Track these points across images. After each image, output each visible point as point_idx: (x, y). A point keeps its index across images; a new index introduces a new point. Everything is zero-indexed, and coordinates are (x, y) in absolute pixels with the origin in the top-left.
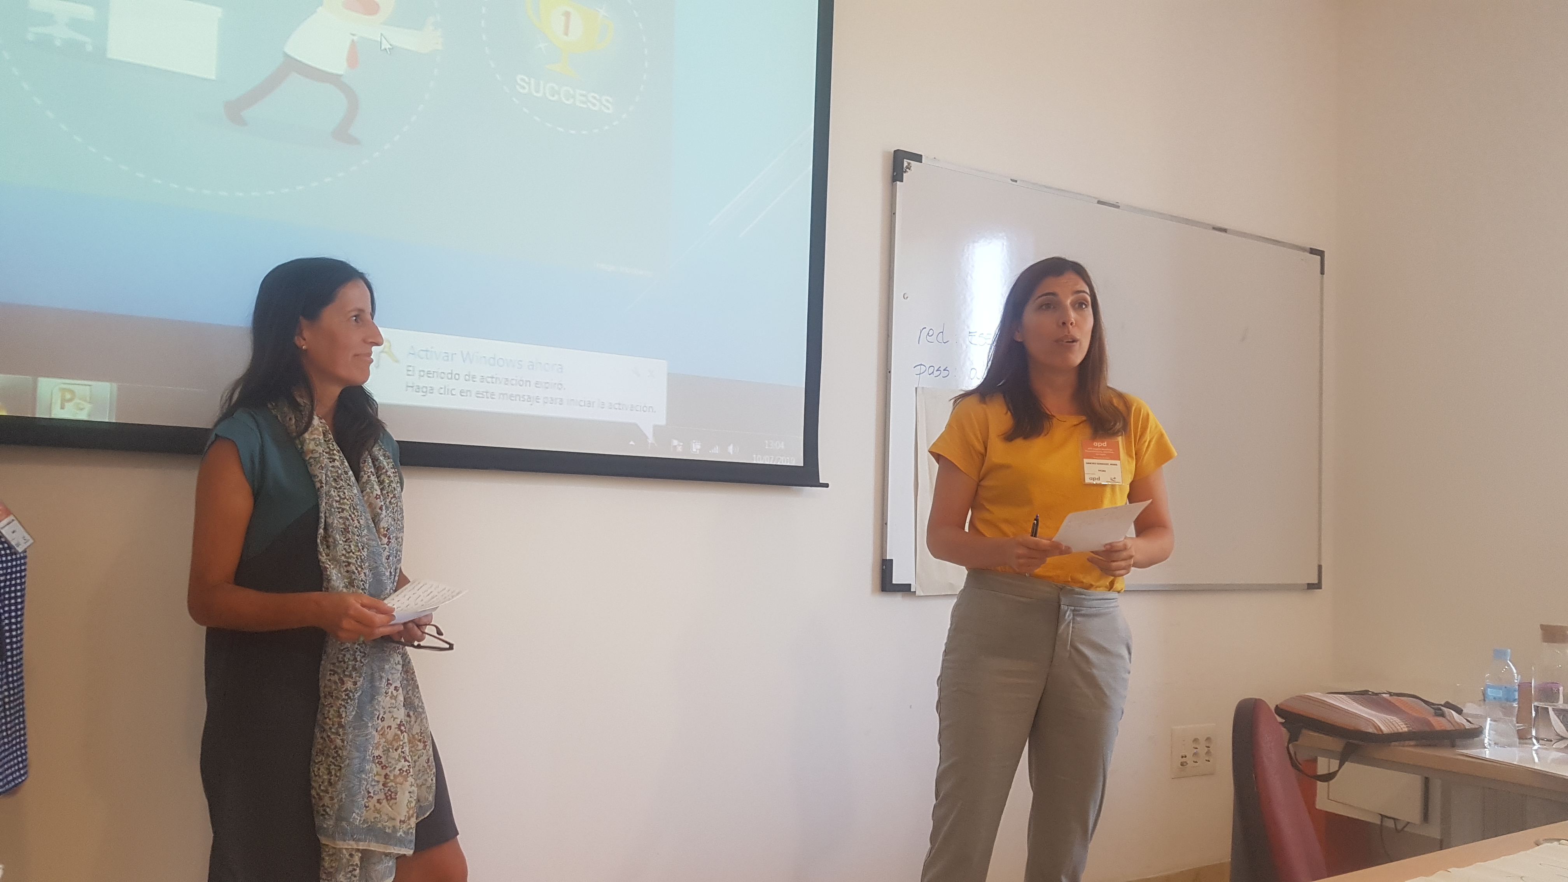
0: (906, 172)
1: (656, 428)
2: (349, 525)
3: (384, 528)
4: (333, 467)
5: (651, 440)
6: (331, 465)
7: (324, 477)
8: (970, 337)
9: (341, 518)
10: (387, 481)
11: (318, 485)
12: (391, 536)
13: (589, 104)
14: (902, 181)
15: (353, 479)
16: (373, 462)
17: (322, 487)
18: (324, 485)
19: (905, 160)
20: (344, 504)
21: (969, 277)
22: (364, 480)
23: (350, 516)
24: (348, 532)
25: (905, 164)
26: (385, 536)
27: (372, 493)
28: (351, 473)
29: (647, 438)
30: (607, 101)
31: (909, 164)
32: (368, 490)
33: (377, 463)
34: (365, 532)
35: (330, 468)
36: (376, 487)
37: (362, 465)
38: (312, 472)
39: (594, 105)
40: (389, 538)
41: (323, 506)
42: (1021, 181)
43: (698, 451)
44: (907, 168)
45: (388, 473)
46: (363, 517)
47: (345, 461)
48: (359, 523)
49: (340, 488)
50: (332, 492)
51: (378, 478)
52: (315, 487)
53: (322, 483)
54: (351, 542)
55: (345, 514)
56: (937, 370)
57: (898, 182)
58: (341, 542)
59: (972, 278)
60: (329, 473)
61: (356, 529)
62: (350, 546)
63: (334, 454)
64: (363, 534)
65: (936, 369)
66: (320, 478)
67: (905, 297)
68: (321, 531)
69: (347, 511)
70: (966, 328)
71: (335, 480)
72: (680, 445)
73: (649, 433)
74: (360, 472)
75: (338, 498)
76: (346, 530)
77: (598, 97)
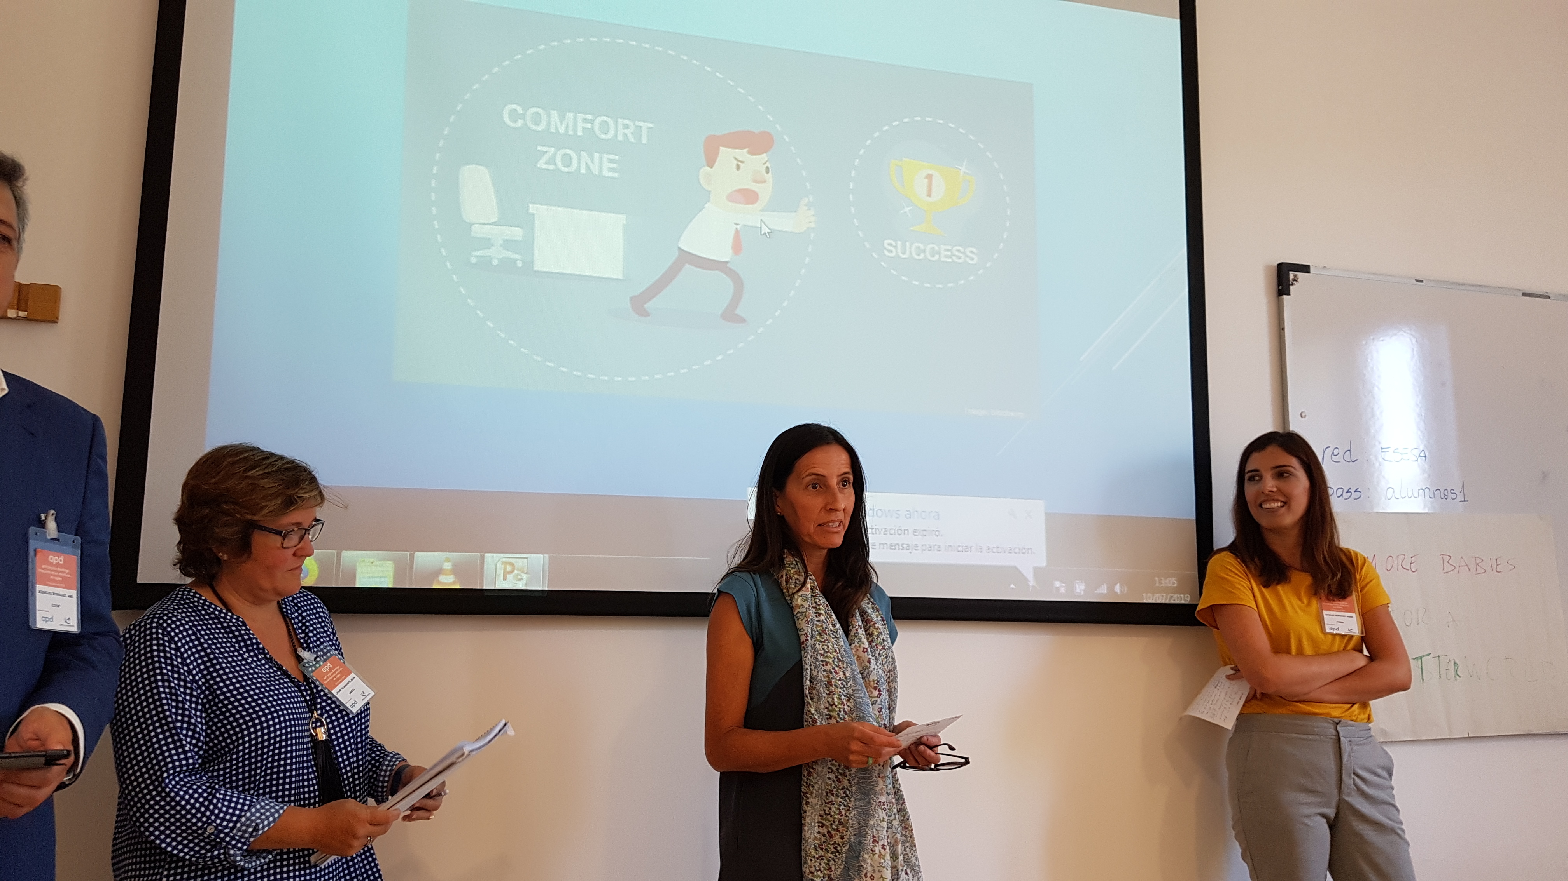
0: (1292, 284)
1: (1036, 570)
2: (832, 678)
3: (874, 681)
4: (818, 621)
5: (1032, 582)
6: (817, 619)
7: (810, 630)
8: (1383, 454)
9: (825, 671)
10: (876, 634)
11: (803, 638)
12: (882, 689)
13: (954, 258)
14: (1289, 294)
15: (841, 631)
16: (862, 616)
17: (807, 640)
18: (809, 638)
19: (1291, 272)
20: (827, 657)
21: (1376, 389)
22: (852, 634)
23: (834, 669)
24: (831, 685)
25: (1291, 276)
26: (875, 688)
27: (860, 646)
28: (838, 625)
29: (1027, 580)
30: (972, 252)
31: (1295, 276)
32: (856, 644)
33: (865, 616)
34: (851, 683)
35: (816, 623)
36: (864, 640)
37: (850, 620)
38: (798, 626)
39: (959, 258)
40: (880, 691)
41: (808, 659)
42: (1427, 280)
43: (1082, 592)
44: (1294, 280)
45: (876, 625)
46: (849, 669)
47: (833, 614)
48: (845, 674)
49: (824, 642)
50: (817, 646)
51: (866, 631)
52: (800, 640)
53: (807, 636)
54: (834, 694)
55: (829, 667)
56: (1347, 492)
57: (1285, 297)
58: (824, 695)
59: (1379, 388)
60: (814, 627)
61: (839, 682)
62: (833, 699)
63: (820, 609)
64: (849, 685)
65: (1345, 491)
66: (806, 631)
67: (1303, 415)
68: (808, 682)
69: (831, 664)
70: (1377, 443)
71: (820, 634)
72: (1062, 586)
73: (1030, 575)
74: (848, 626)
75: (822, 652)
76: (829, 683)
77: (962, 249)
